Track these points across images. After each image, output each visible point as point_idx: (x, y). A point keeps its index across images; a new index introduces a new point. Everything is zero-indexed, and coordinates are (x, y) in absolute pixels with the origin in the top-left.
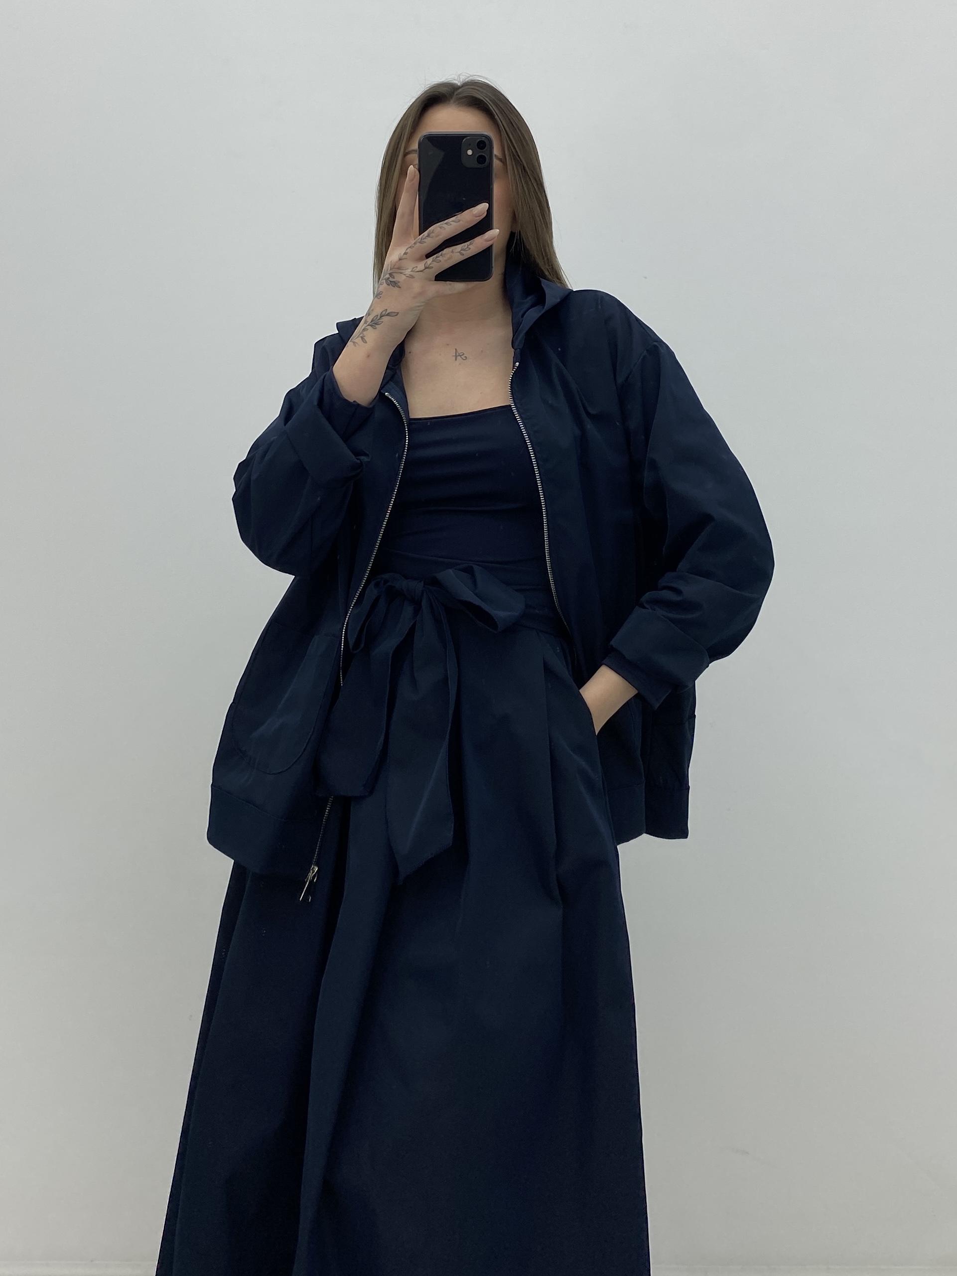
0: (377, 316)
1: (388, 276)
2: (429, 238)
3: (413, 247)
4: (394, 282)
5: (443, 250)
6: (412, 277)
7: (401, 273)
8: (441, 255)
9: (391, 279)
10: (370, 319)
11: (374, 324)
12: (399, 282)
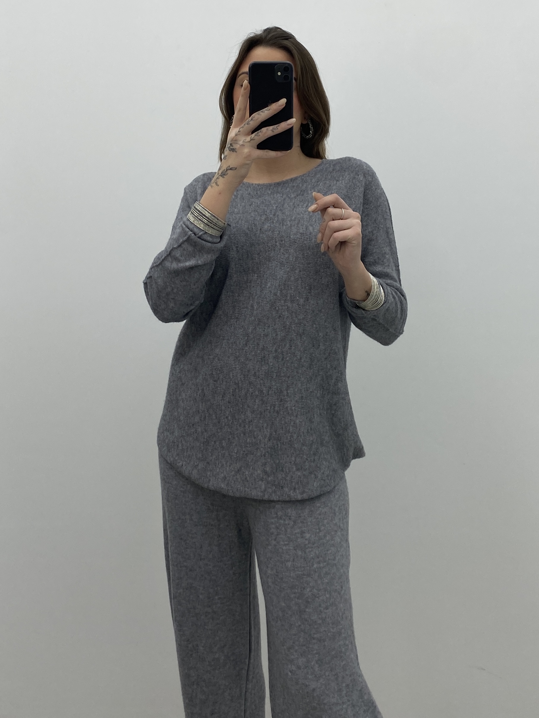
0: (224, 170)
1: (229, 145)
2: (252, 121)
3: (243, 127)
4: (233, 149)
5: (261, 128)
6: (243, 145)
7: (237, 143)
8: (260, 132)
9: (231, 147)
10: (220, 172)
11: (223, 174)
12: (236, 149)
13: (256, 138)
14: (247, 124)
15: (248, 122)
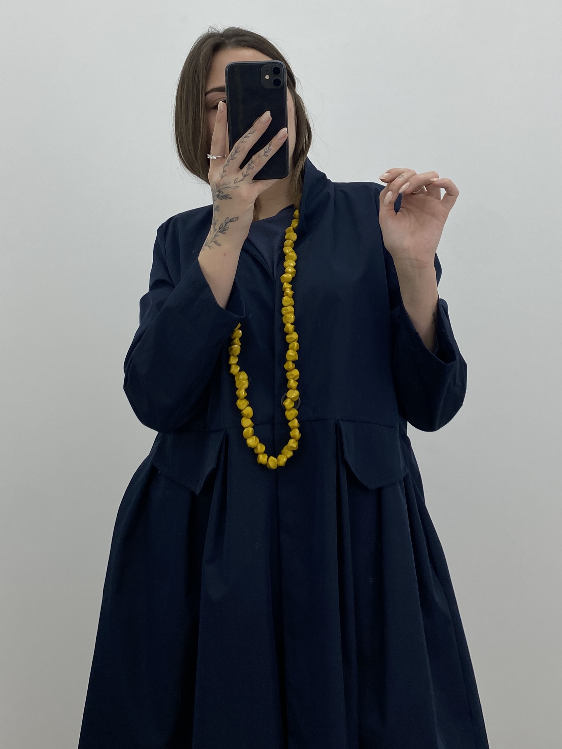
0: (222, 224)
6: (236, 187)
10: (217, 228)
11: (222, 230)
12: (229, 195)
13: (250, 171)
14: (231, 159)
15: (232, 155)
